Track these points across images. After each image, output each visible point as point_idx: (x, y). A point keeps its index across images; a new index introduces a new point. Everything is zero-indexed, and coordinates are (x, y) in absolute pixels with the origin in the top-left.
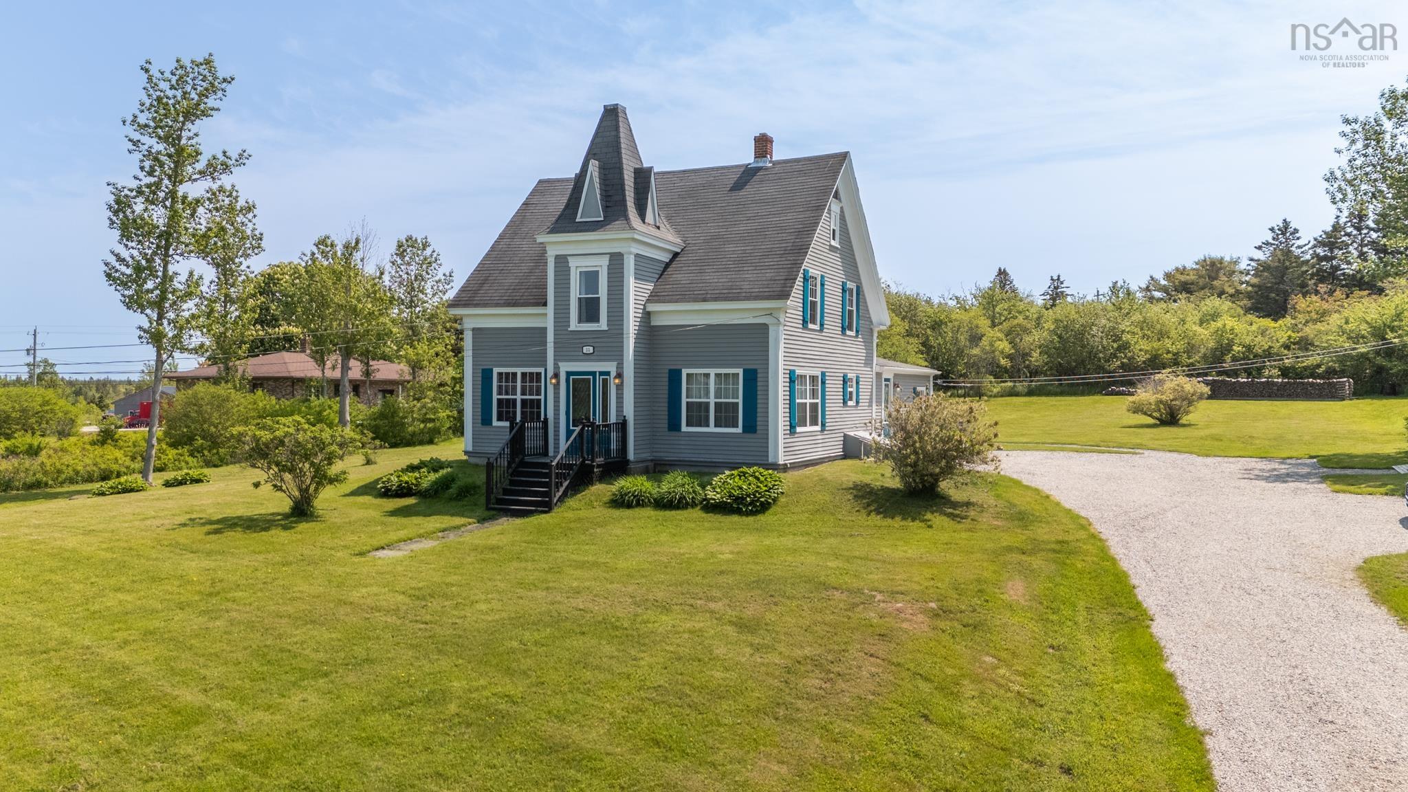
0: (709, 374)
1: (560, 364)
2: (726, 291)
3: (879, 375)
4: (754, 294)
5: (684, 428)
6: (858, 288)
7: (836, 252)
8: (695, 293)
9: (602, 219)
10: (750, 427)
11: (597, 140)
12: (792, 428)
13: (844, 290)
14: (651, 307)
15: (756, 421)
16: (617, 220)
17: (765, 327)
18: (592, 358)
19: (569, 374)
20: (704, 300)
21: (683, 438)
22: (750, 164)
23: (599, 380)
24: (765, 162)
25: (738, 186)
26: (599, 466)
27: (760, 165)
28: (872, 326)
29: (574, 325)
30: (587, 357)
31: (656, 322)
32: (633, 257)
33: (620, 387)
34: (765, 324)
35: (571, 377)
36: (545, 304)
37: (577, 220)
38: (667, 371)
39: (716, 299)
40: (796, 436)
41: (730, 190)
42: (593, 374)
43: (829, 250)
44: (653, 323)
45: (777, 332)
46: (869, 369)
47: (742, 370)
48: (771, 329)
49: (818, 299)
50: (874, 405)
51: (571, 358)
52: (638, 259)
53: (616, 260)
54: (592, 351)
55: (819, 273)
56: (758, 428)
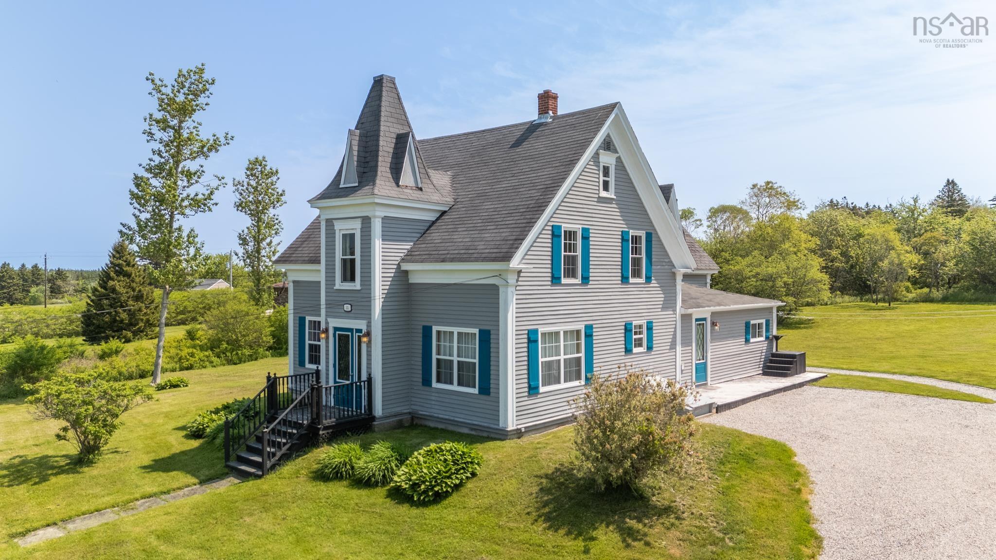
0: (453, 332)
1: (329, 320)
2: (463, 252)
3: (686, 318)
4: (484, 255)
5: (435, 385)
6: (649, 236)
7: (611, 203)
8: (441, 252)
9: (357, 184)
10: (485, 390)
11: (367, 110)
12: (533, 390)
13: (624, 239)
14: (405, 267)
15: (490, 384)
16: (366, 186)
17: (495, 288)
18: (350, 315)
19: (336, 329)
20: (443, 261)
21: (433, 394)
22: (535, 121)
23: (356, 335)
24: (547, 118)
25: (518, 143)
26: (325, 428)
27: (543, 121)
28: (673, 270)
29: (339, 285)
30: (347, 315)
31: (414, 279)
32: (380, 220)
33: (369, 344)
34: (494, 285)
35: (337, 332)
36: (319, 262)
37: (341, 186)
38: (421, 327)
39: (452, 260)
40: (539, 396)
41: (511, 147)
42: (351, 330)
43: (598, 202)
44: (411, 281)
45: (506, 293)
46: (672, 313)
47: (478, 330)
48: (501, 290)
49: (579, 253)
50: (679, 348)
51: (338, 314)
52: (385, 221)
53: (366, 221)
54: (350, 310)
55: (580, 227)
56: (492, 390)
